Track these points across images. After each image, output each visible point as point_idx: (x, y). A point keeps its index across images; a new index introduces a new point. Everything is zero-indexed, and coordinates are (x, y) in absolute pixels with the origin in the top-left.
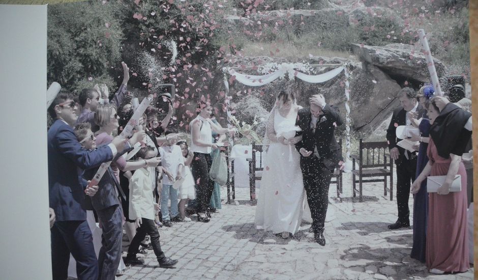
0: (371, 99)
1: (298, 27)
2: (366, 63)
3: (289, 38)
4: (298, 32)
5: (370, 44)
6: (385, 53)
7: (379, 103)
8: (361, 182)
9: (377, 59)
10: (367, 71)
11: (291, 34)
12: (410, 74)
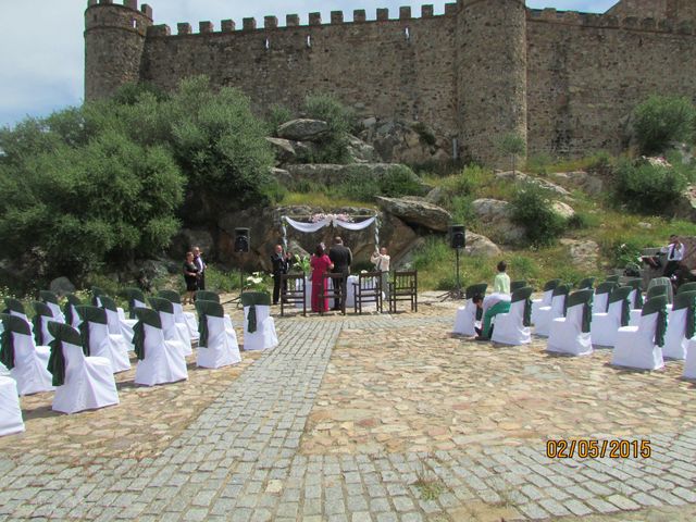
0: (391, 242)
1: (329, 180)
2: (387, 213)
3: (321, 189)
4: (328, 184)
5: (389, 196)
6: (404, 205)
7: (398, 245)
8: (395, 300)
9: (396, 210)
10: (388, 220)
11: (323, 186)
12: (422, 222)
